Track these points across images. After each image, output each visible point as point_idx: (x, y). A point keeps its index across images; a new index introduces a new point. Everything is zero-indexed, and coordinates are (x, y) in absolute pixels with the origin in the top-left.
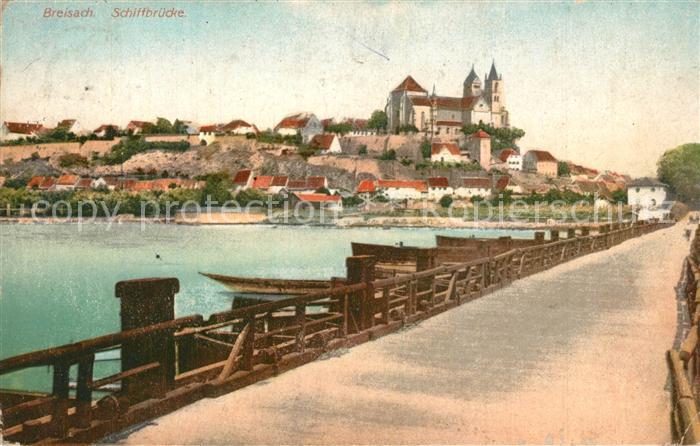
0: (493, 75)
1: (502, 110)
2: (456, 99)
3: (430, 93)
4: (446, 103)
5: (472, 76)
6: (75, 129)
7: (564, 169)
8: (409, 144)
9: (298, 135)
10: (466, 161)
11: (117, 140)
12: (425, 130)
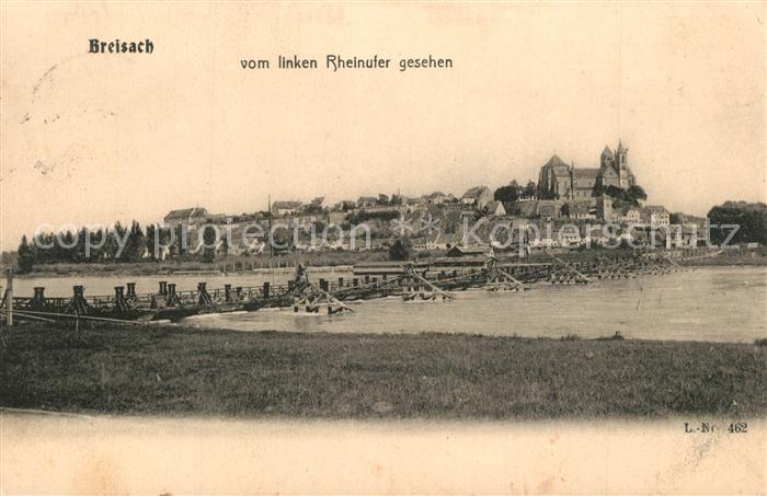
0: (620, 150)
1: (630, 175)
2: (594, 170)
3: (570, 167)
5: (606, 152)
8: (553, 207)
9: (476, 203)
10: (594, 217)
11: (350, 212)
12: (567, 195)
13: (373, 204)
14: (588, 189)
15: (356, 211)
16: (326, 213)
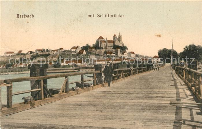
0: (119, 35)
1: (122, 43)
2: (112, 41)
3: (106, 40)
4: (109, 41)
5: (115, 36)
6: (23, 52)
7: (137, 56)
8: (101, 52)
9: (76, 51)
10: (115, 55)
11: (33, 54)
12: (105, 48)
13: (40, 52)
14: (111, 46)
15: (35, 54)
16: (24, 54)
